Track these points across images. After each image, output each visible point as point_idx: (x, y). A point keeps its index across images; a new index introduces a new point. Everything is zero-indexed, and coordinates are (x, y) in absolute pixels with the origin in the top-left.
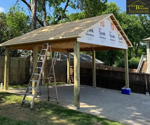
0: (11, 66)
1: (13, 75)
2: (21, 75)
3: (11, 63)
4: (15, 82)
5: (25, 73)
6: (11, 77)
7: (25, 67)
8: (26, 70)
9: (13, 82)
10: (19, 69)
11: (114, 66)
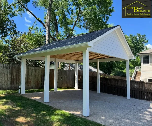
0: (29, 74)
1: (31, 82)
2: (37, 82)
3: (29, 71)
4: (33, 87)
5: (41, 80)
6: (29, 83)
7: (41, 75)
8: (42, 77)
9: (31, 87)
10: (36, 77)
11: (111, 75)
